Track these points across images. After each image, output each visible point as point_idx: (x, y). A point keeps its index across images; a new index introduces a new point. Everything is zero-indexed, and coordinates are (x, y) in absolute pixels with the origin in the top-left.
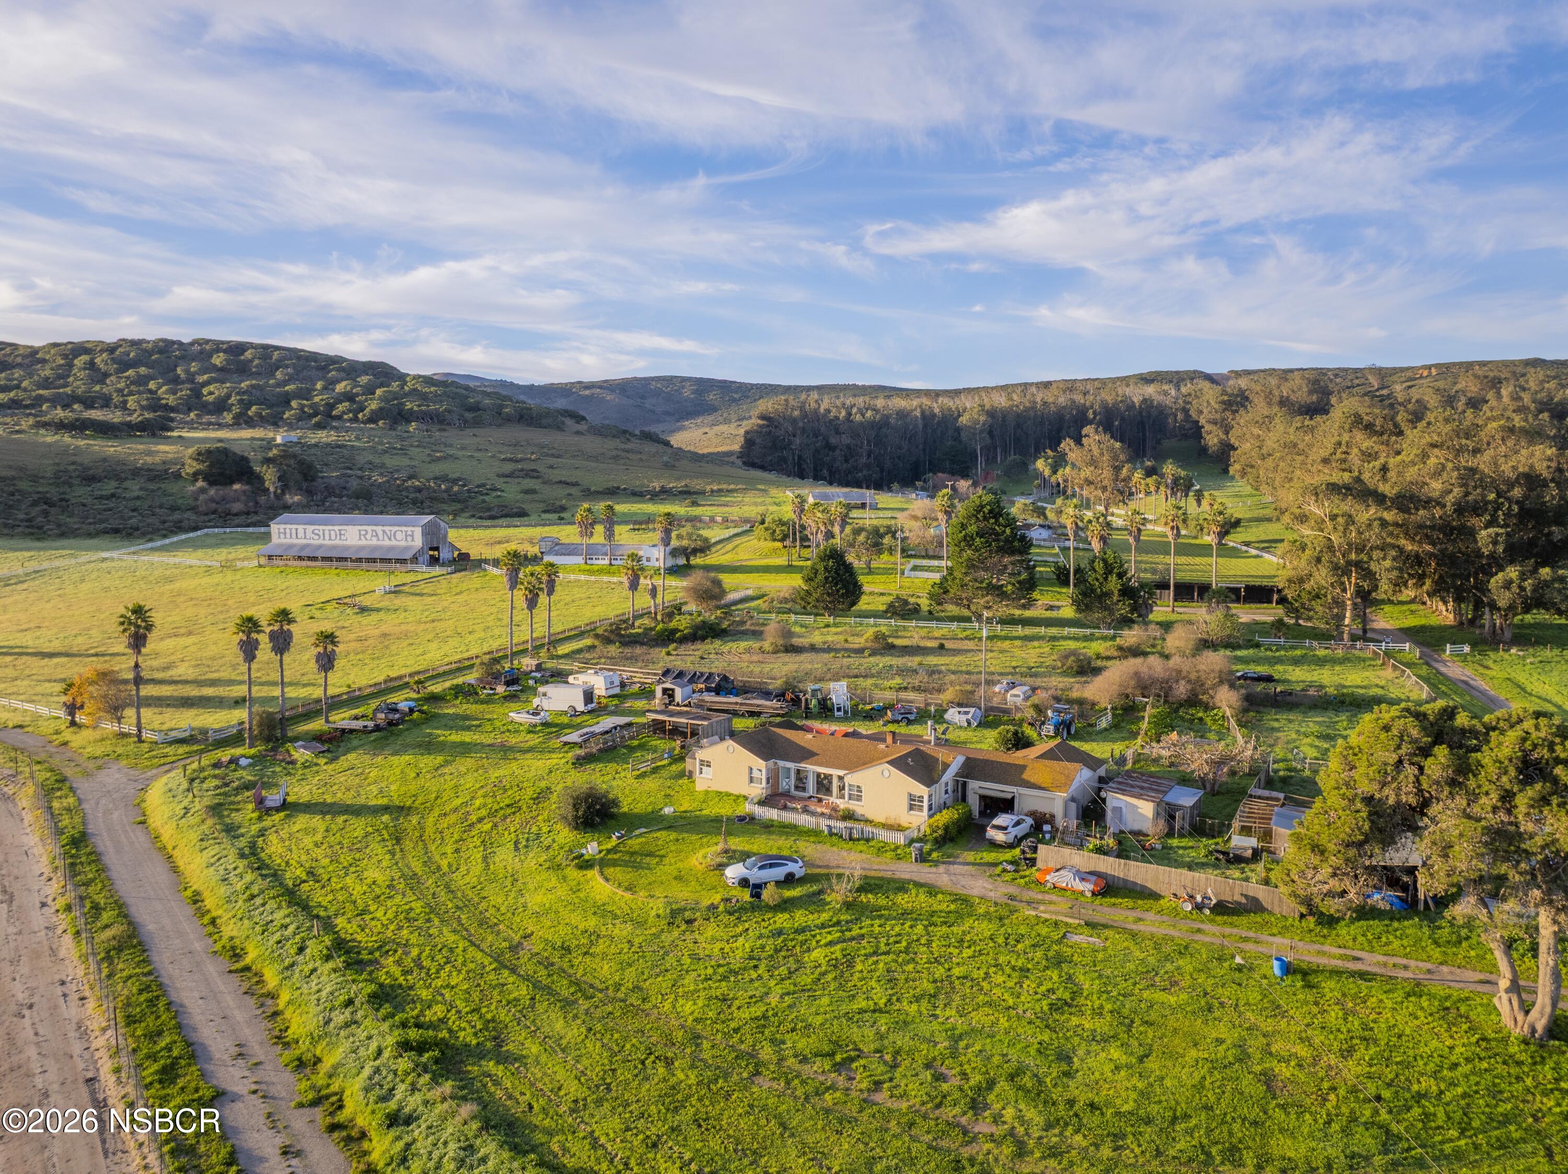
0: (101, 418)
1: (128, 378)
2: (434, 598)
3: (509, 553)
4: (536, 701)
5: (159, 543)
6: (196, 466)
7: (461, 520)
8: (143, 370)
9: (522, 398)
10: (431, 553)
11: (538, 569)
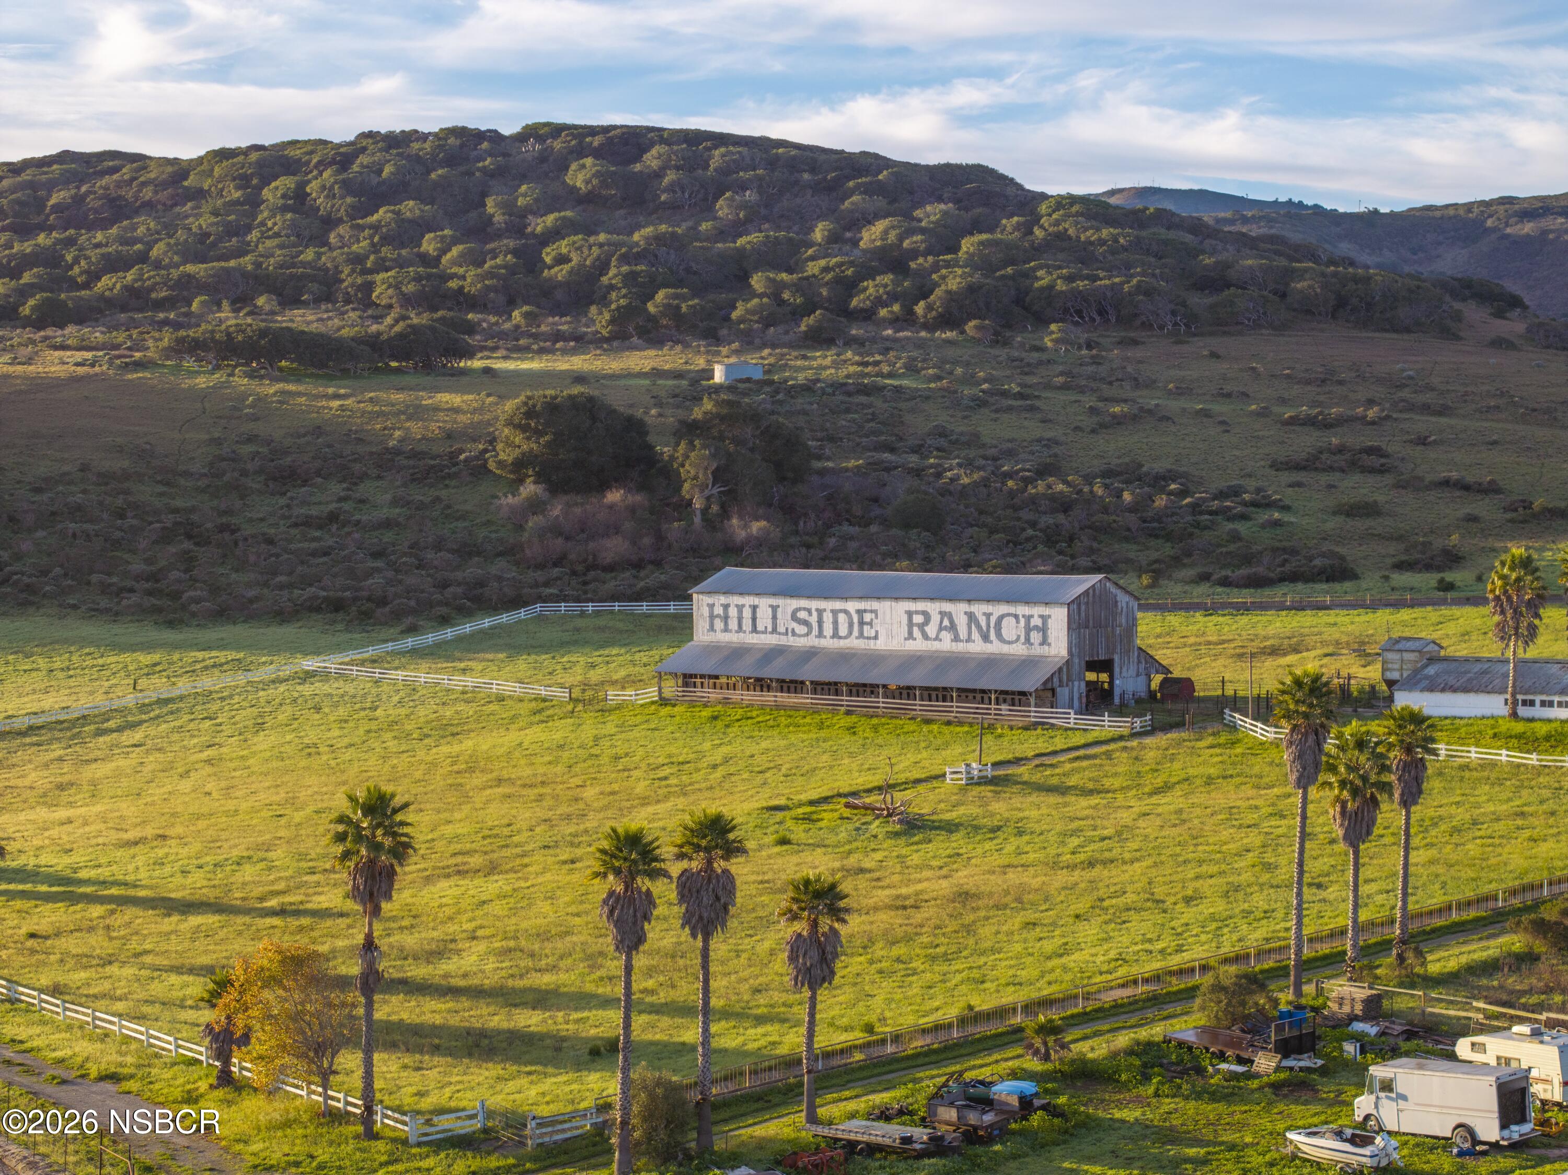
0: (314, 327)
1: (376, 227)
2: (1094, 800)
3: (1298, 683)
4: (1363, 1104)
5: (430, 638)
6: (523, 444)
7: (1173, 589)
8: (410, 208)
9: (1345, 248)
10: (1091, 676)
11: (1377, 728)
